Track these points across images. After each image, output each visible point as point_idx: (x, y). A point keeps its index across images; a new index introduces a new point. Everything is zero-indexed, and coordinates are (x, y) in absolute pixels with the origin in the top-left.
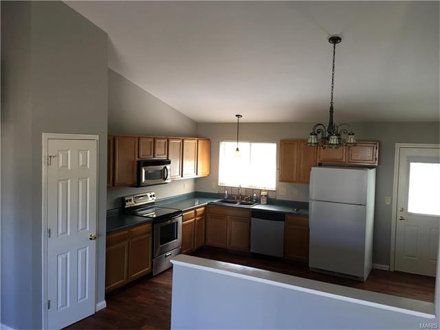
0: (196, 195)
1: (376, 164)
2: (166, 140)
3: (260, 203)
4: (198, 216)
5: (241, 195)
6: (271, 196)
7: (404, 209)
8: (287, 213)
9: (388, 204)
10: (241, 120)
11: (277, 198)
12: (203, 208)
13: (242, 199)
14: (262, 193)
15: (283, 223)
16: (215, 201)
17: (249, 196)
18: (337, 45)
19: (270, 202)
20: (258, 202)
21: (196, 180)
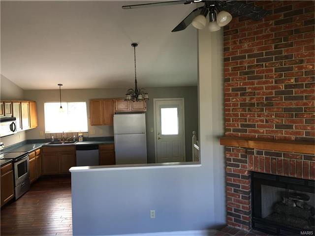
0: (28, 142)
1: (146, 110)
2: (11, 103)
3: (78, 141)
4: (38, 155)
5: (64, 138)
6: (85, 136)
7: (160, 133)
8: (99, 144)
9: (152, 131)
10: (62, 87)
11: (89, 137)
12: (39, 150)
13: (65, 140)
14: (79, 135)
15: (97, 150)
16: (47, 144)
17: (70, 138)
18: (136, 47)
19: (85, 139)
20: (77, 140)
21: (26, 132)
